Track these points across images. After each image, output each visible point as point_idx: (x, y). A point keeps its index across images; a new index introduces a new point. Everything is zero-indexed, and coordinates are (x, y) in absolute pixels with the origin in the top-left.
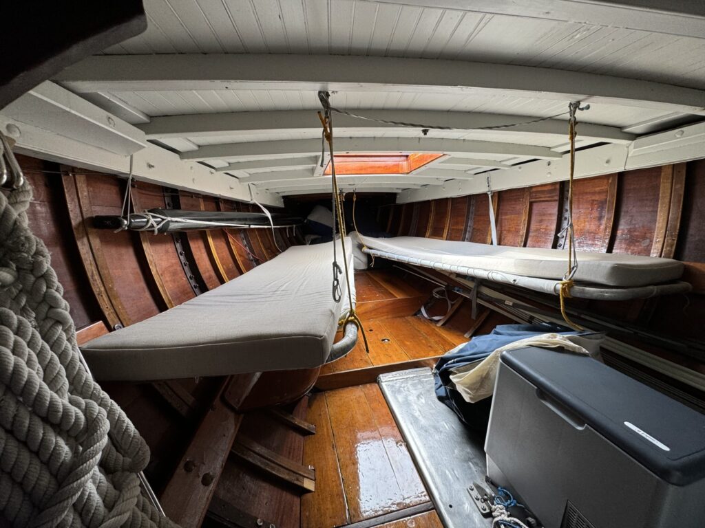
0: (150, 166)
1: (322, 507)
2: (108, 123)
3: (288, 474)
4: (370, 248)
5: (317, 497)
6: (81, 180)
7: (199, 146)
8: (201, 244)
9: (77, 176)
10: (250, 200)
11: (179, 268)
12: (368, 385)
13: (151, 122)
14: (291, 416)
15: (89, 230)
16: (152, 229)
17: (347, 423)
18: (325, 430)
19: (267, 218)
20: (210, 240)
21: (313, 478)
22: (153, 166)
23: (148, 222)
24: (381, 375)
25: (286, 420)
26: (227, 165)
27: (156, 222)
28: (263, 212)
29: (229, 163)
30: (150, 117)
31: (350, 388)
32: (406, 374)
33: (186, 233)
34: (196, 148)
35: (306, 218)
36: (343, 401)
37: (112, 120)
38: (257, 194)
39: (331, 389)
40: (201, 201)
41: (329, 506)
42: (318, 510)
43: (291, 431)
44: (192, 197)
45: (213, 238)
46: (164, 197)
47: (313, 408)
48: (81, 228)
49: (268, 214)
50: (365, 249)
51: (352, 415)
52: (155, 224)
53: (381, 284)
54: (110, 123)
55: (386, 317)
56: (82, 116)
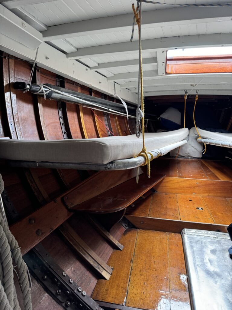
0: (47, 58)
1: (109, 290)
2: (22, 26)
3: (93, 262)
4: (203, 138)
5: (108, 283)
6: (12, 62)
7: (78, 49)
8: (75, 115)
9: (10, 60)
10: (113, 94)
11: (59, 125)
12: (173, 234)
13: (48, 30)
14: (108, 233)
15: (12, 89)
16: (42, 94)
17: (147, 251)
18: (130, 250)
19: (124, 108)
20: (81, 114)
21: (111, 273)
22: (48, 58)
23: (40, 89)
24: (185, 229)
25: (103, 233)
26: (97, 65)
27: (45, 90)
28: (122, 104)
29: (99, 64)
30: (48, 27)
31: (158, 232)
32: (207, 234)
33: (65, 103)
34: (75, 50)
35: (159, 116)
36: (149, 238)
37: (24, 24)
38: (120, 91)
39: (143, 229)
40: (79, 88)
41: (114, 291)
42: (106, 290)
43: (105, 242)
44: (73, 85)
45: (84, 114)
46: (56, 81)
47: (127, 236)
48: (8, 87)
49: (125, 106)
50: (199, 139)
51: (153, 248)
52: (44, 92)
53: (210, 169)
54: (23, 26)
55: (207, 194)
56: (9, 20)
